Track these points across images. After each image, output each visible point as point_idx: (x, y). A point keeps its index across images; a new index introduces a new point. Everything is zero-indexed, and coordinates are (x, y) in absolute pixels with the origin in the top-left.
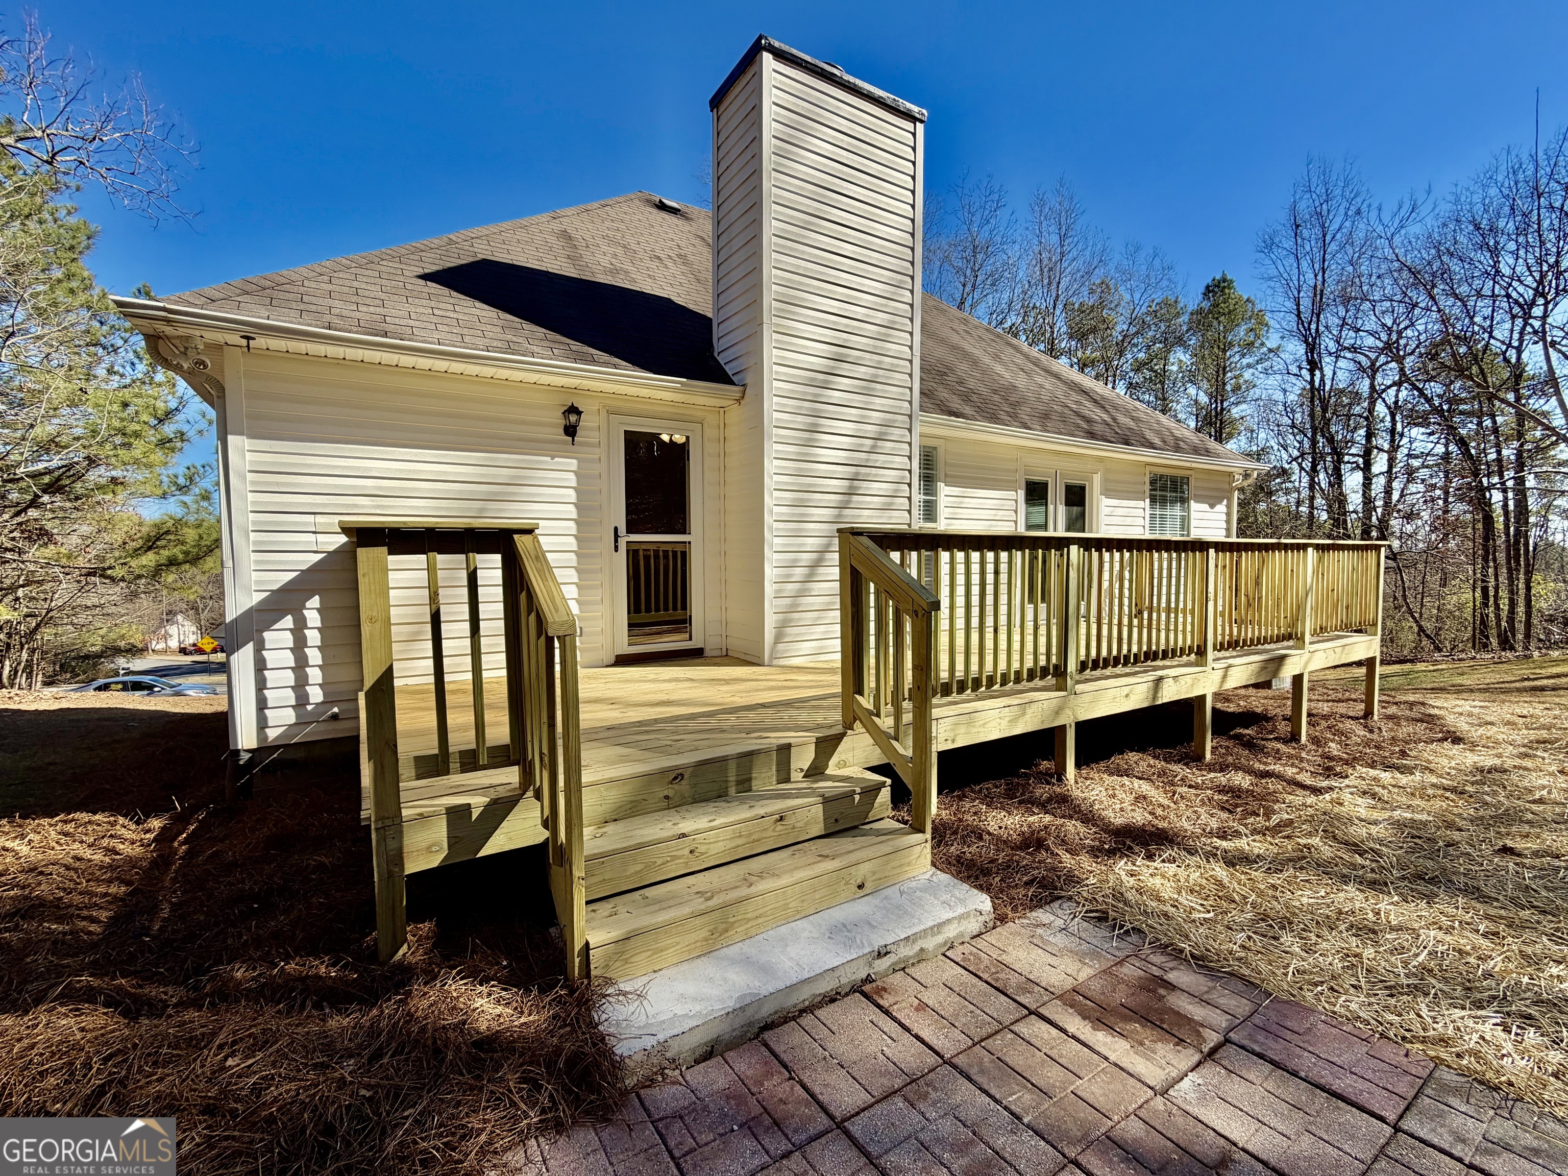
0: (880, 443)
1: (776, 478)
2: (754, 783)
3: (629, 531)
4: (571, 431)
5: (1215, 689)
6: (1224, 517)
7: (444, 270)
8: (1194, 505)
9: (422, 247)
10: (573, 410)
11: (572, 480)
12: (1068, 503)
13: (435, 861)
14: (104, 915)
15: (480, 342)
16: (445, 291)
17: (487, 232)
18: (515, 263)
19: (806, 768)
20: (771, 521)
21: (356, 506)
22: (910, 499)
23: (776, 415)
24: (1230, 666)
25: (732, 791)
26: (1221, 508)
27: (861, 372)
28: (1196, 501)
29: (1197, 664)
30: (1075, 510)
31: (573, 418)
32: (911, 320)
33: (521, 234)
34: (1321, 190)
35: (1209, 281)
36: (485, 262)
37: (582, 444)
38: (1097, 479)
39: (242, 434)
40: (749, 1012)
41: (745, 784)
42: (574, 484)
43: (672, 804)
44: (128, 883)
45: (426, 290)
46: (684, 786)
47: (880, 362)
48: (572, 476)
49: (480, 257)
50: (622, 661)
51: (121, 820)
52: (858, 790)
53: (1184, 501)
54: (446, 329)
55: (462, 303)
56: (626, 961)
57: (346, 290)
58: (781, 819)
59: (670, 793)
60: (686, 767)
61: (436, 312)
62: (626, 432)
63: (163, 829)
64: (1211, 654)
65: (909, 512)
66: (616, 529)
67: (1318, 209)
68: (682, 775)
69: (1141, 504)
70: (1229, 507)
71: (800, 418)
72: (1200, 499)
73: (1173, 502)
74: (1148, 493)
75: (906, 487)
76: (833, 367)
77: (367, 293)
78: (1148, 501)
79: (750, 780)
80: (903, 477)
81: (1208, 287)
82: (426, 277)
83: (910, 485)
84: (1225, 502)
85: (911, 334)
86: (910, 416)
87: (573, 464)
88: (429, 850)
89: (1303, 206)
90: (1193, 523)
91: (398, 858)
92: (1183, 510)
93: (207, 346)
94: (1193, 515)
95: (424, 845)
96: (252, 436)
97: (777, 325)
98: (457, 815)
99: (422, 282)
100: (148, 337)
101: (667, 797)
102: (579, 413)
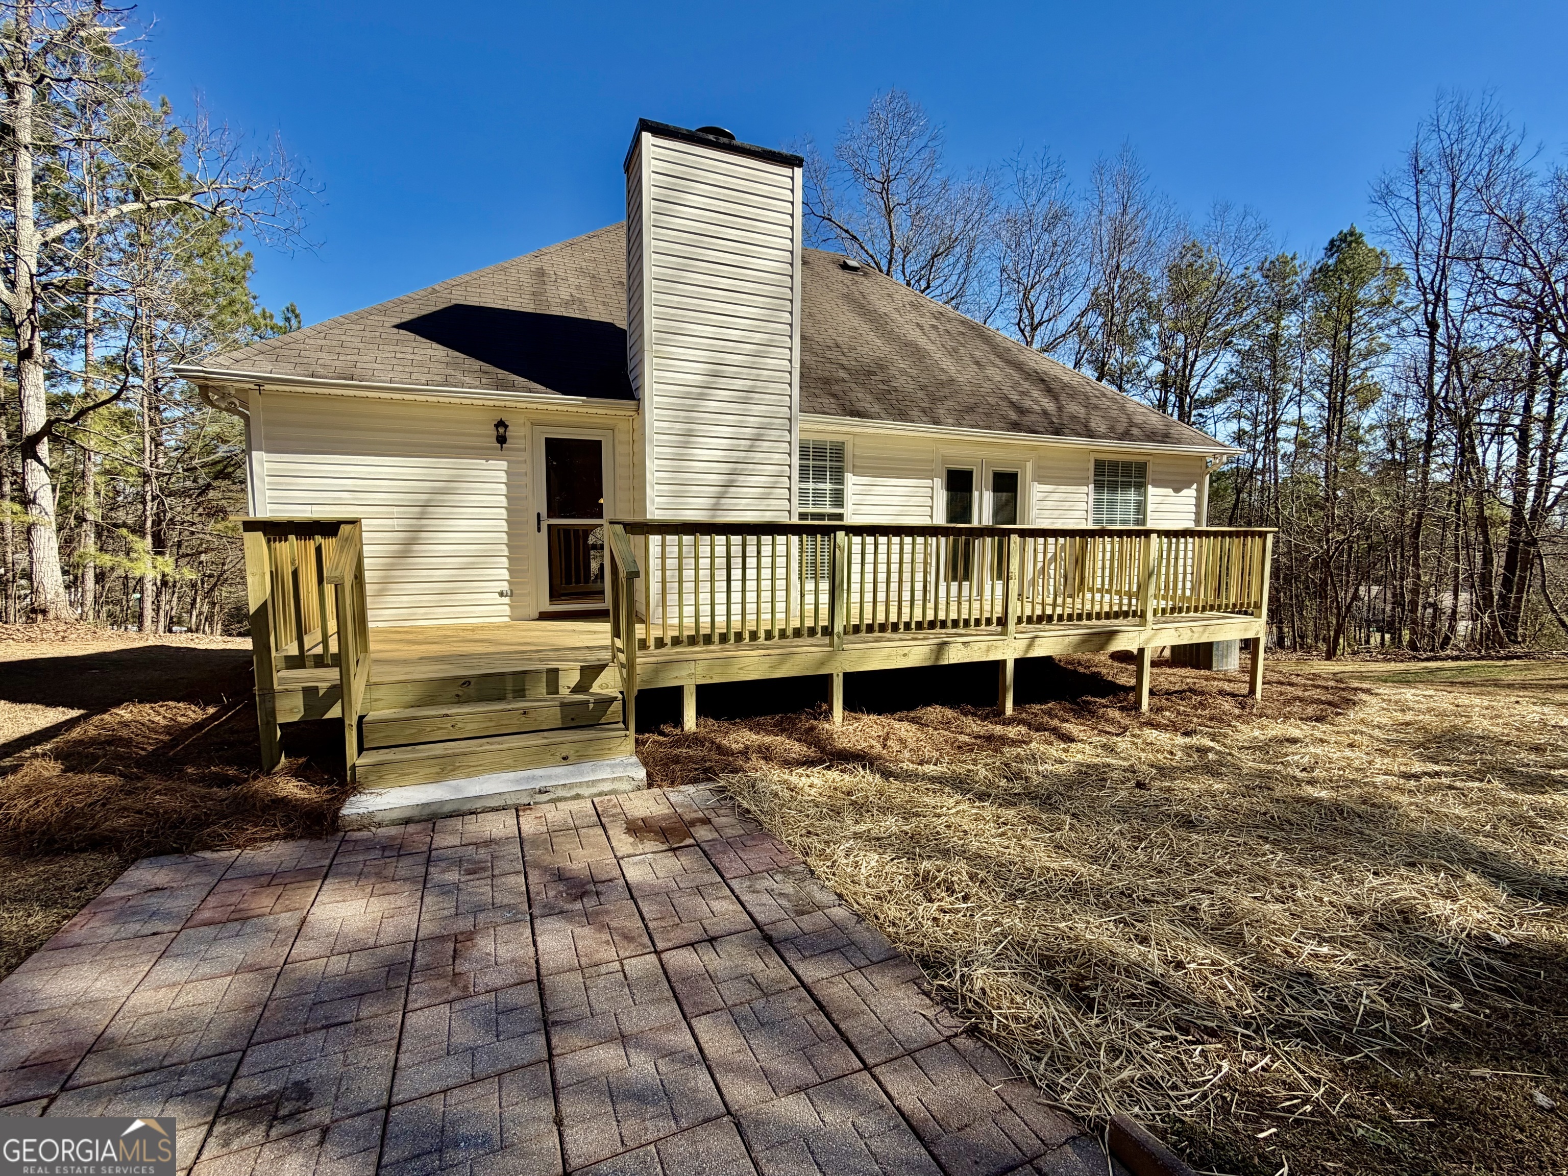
0: (758, 443)
1: (657, 474)
2: (527, 692)
3: (550, 516)
4: (502, 440)
5: (1017, 655)
6: (1193, 501)
7: (418, 318)
8: (1151, 490)
9: (405, 298)
10: (501, 424)
11: (503, 477)
12: (996, 489)
13: (296, 718)
14: (150, 748)
15: (423, 378)
16: (412, 336)
17: (468, 278)
18: (482, 305)
19: (572, 686)
20: (653, 508)
21: (340, 499)
22: (789, 489)
23: (656, 424)
24: (1036, 637)
25: (510, 696)
26: (1190, 493)
27: (739, 384)
28: (1154, 486)
29: (1001, 634)
30: (1004, 496)
31: (501, 430)
32: (791, 337)
33: (499, 277)
34: (1453, 127)
35: (1335, 235)
36: (457, 307)
37: (508, 449)
38: (1029, 465)
39: (261, 450)
40: (433, 808)
41: (520, 693)
42: (505, 480)
43: (460, 700)
44: (170, 735)
45: (398, 337)
46: (471, 690)
47: (758, 375)
48: (503, 474)
49: (454, 302)
50: (544, 616)
51: (193, 707)
52: (592, 700)
53: (1141, 486)
54: (401, 368)
55: (423, 346)
56: (380, 777)
57: (334, 343)
58: (525, 713)
59: (460, 693)
60: (474, 676)
61: (398, 355)
62: (548, 440)
63: (213, 714)
64: (1012, 625)
65: (790, 500)
66: (539, 515)
67: (1448, 151)
68: (470, 683)
69: (1084, 489)
70: (1199, 491)
71: (678, 425)
72: (1158, 484)
73: (1126, 486)
74: (1092, 478)
75: (787, 480)
76: (708, 382)
77: (349, 345)
78: (1092, 486)
79: (524, 690)
80: (783, 471)
81: (1332, 242)
82: (399, 326)
83: (790, 478)
84: (1195, 486)
85: (791, 349)
86: (790, 420)
87: (503, 465)
88: (291, 711)
89: (1430, 150)
90: (1150, 507)
91: (273, 713)
92: (1139, 495)
93: (237, 390)
94: (1150, 499)
95: (288, 707)
96: (268, 451)
97: (656, 351)
98: (309, 692)
99: (396, 330)
100: (200, 387)
101: (458, 696)
102: (506, 427)
